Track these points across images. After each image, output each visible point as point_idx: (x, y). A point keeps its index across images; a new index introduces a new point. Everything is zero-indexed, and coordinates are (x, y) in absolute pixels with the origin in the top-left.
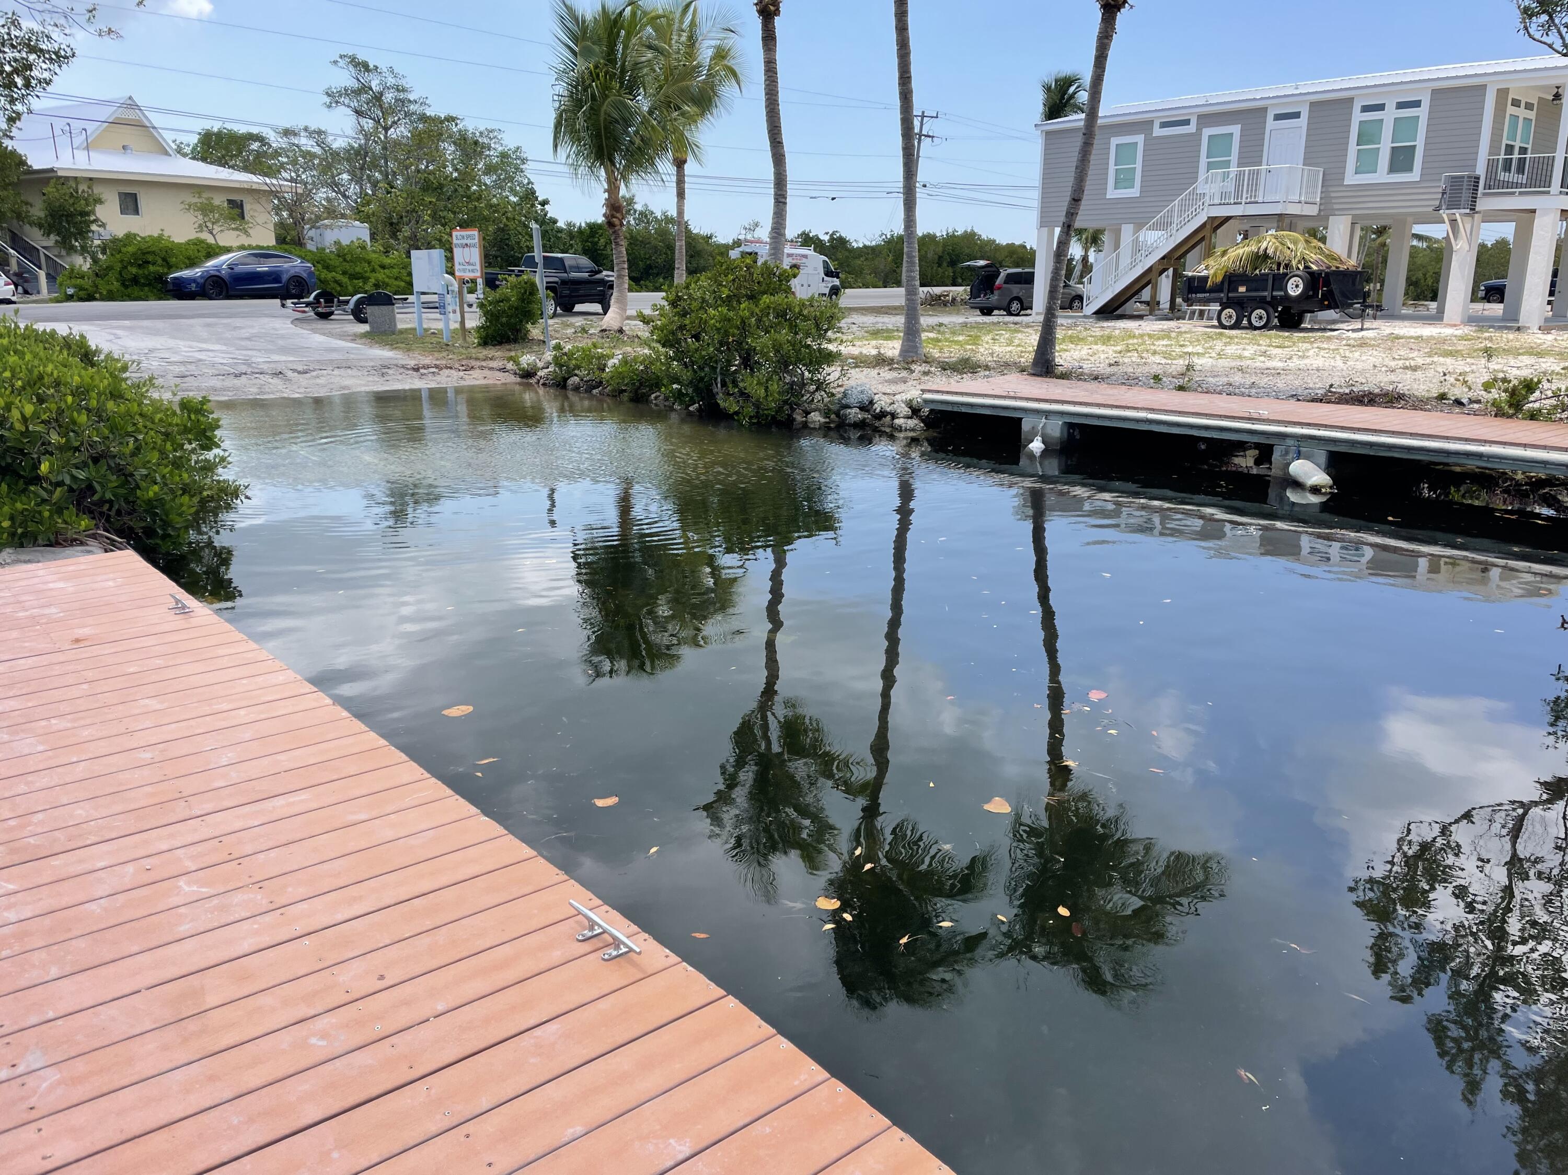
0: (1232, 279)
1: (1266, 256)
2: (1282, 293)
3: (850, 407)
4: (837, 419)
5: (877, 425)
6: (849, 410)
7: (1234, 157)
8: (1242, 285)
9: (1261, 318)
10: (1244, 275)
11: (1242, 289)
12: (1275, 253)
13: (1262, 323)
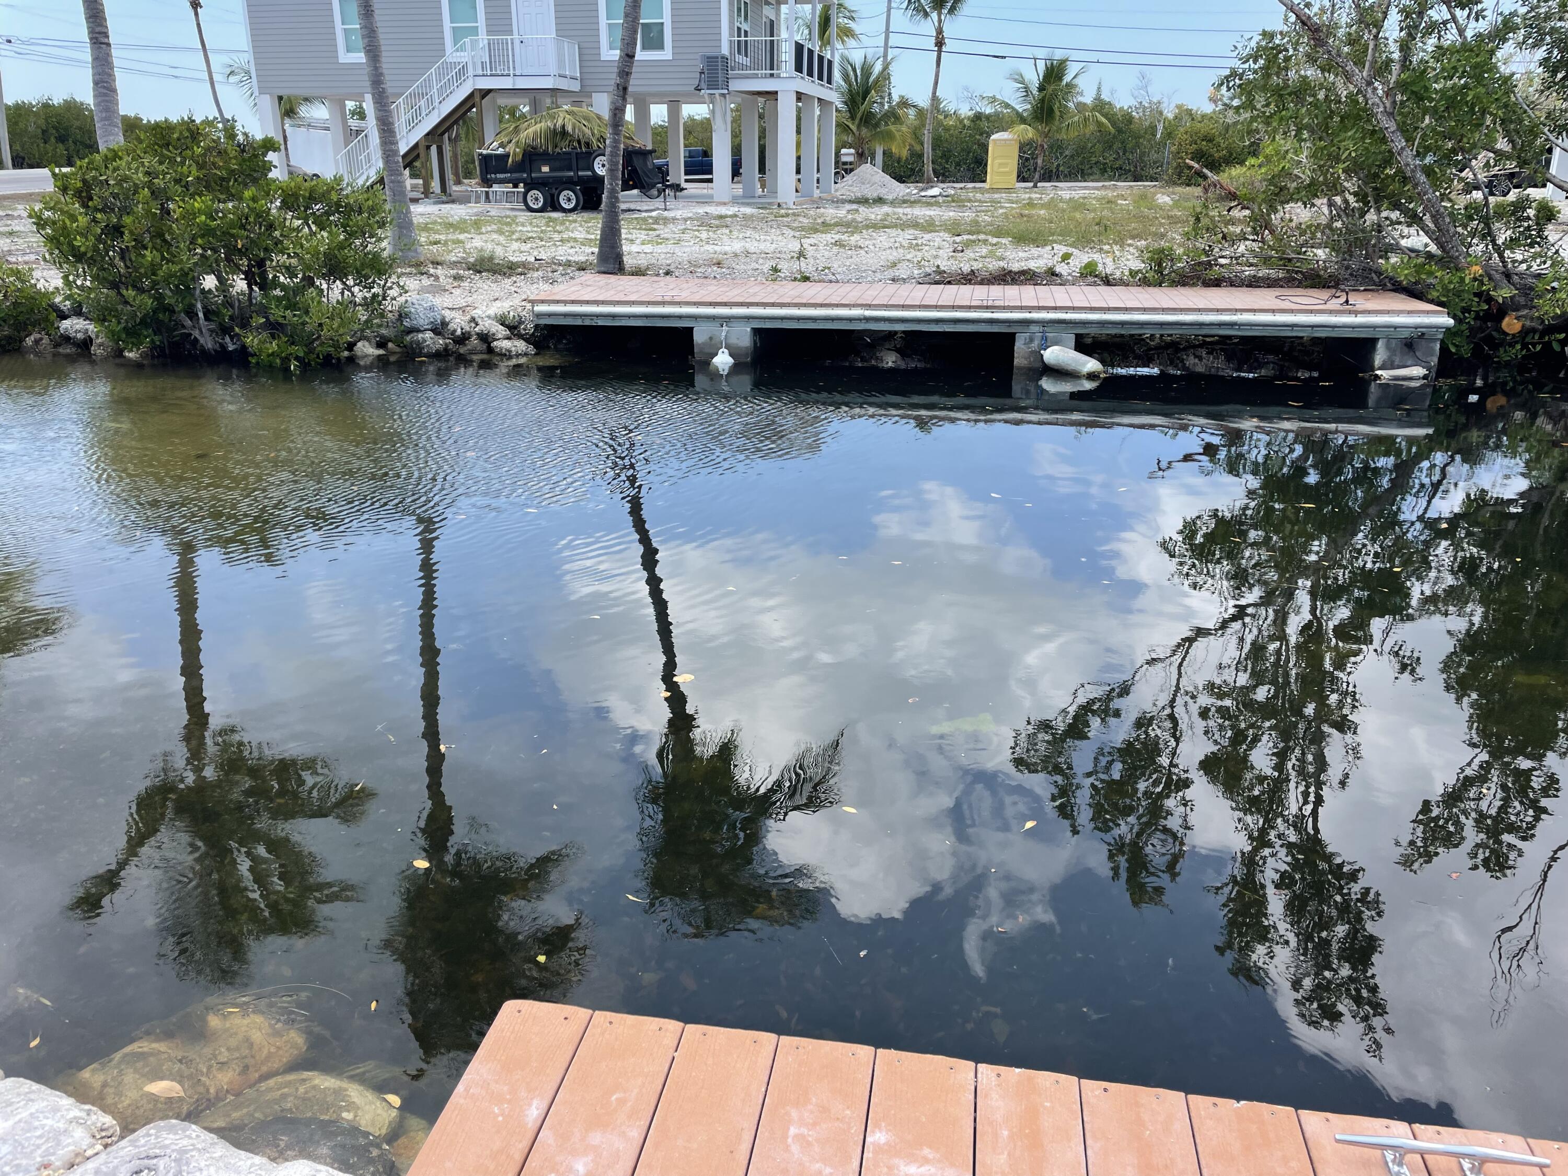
0: (532, 156)
1: (564, 133)
2: (590, 173)
3: (418, 331)
4: (398, 350)
5: (462, 351)
6: (420, 335)
7: (481, 23)
8: (545, 165)
9: (569, 200)
10: (546, 153)
11: (545, 169)
12: (574, 129)
13: (572, 206)
